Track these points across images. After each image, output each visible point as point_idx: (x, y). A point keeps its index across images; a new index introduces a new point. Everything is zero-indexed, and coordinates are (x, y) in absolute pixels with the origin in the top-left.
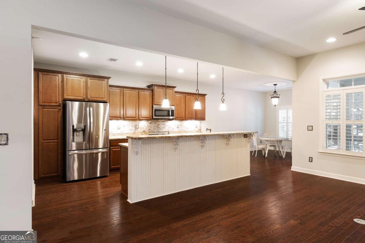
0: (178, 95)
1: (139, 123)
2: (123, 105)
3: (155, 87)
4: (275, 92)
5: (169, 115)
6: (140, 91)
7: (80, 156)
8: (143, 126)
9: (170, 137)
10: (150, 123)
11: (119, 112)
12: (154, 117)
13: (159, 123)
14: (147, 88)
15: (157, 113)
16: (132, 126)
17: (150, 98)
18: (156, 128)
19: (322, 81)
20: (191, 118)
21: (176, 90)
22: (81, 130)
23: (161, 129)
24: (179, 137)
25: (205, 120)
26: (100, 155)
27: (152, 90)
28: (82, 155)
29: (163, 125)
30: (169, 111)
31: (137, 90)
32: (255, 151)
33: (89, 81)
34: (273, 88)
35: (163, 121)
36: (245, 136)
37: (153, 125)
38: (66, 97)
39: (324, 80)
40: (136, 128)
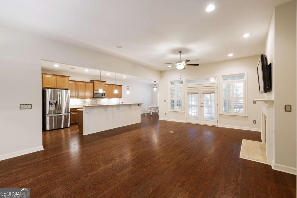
0: (107, 86)
1: (86, 100)
2: (77, 90)
3: (95, 81)
4: (155, 85)
5: (102, 96)
6: (86, 83)
7: (51, 118)
9: (103, 106)
10: (92, 100)
11: (74, 94)
12: (94, 97)
13: (97, 100)
14: (90, 82)
15: (96, 95)
16: (82, 102)
17: (92, 87)
18: (95, 102)
19: (169, 82)
20: (114, 97)
21: (106, 83)
22: (55, 104)
23: (98, 103)
24: (107, 106)
25: (121, 98)
26: (63, 116)
27: (93, 83)
28: (52, 116)
29: (99, 101)
30: (102, 94)
31: (85, 83)
32: (146, 113)
33: (58, 78)
34: (154, 83)
35: (99, 99)
36: (138, 105)
38: (45, 86)
39: (170, 81)
40: (84, 102)
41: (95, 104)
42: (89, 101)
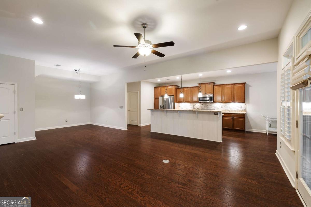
3: (199, 85)
8: (198, 106)
12: (199, 101)
17: (197, 91)
29: (211, 105)
31: (190, 88)
35: (211, 104)
36: (216, 114)
37: (204, 105)
41: (205, 109)
42: (198, 105)
